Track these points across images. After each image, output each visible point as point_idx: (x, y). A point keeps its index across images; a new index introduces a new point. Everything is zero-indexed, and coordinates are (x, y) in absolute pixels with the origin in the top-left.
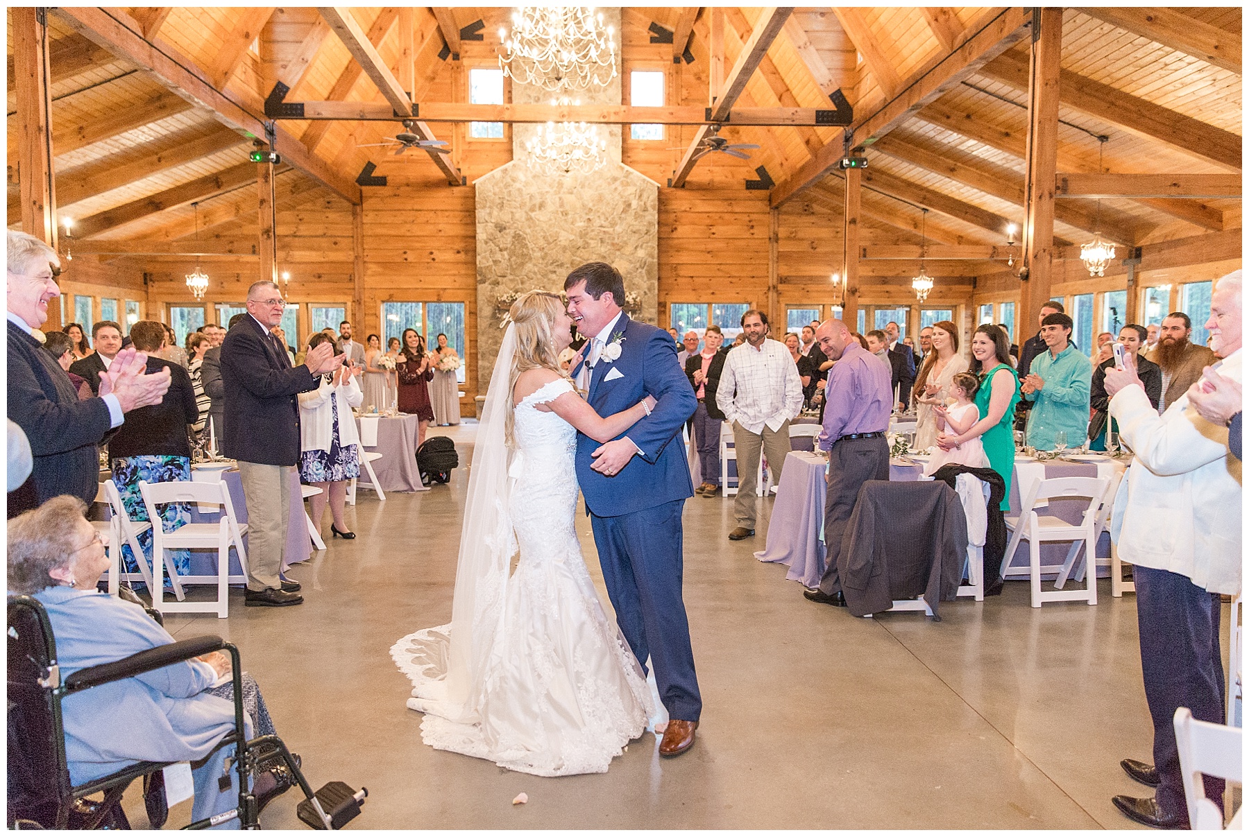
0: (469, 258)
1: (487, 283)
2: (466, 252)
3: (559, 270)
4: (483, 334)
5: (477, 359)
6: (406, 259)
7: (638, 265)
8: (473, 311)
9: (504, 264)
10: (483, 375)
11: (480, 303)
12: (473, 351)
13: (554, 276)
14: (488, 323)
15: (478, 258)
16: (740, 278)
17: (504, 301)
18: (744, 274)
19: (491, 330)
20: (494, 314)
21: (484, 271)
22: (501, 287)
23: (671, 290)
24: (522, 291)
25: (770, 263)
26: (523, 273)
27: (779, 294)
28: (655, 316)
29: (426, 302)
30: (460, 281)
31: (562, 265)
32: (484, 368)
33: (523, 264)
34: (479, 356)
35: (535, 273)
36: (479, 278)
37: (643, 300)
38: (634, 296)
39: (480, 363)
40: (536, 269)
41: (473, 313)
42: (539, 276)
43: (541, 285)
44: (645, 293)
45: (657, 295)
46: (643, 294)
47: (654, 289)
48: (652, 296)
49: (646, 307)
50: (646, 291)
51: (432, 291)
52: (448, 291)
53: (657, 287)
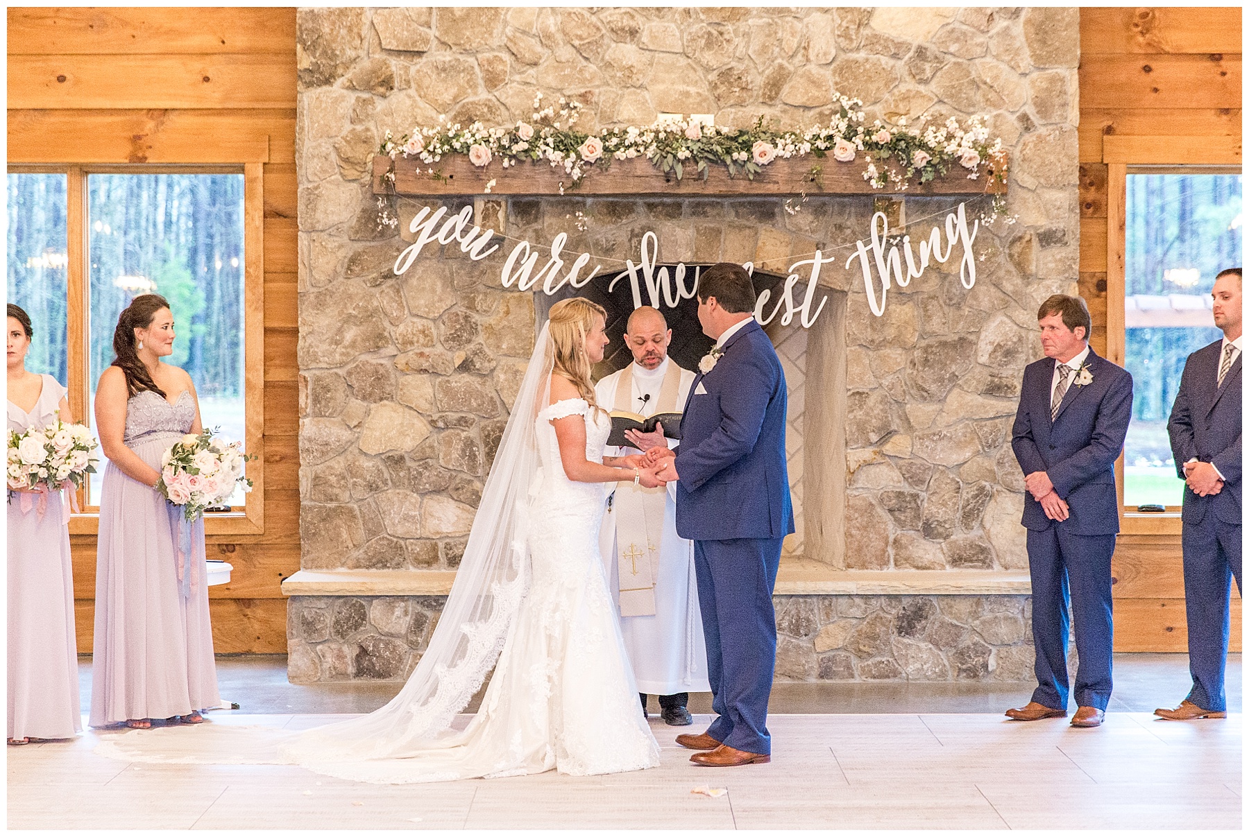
1: (339, 82)
4: (320, 304)
5: (295, 409)
8: (279, 204)
10: (318, 481)
11: (309, 168)
12: (279, 375)
13: (626, 52)
14: (345, 253)
17: (415, 158)
19: (356, 286)
20: (369, 218)
21: (326, 29)
22: (398, 99)
23: (1129, 113)
24: (489, 114)
26: (495, 42)
28: (1069, 221)
32: (325, 449)
36: (305, 61)
37: (1017, 154)
38: (982, 134)
39: (308, 427)
41: (281, 215)
42: (566, 53)
43: (575, 89)
44: (1026, 124)
45: (1077, 132)
46: (1018, 125)
47: (1064, 105)
48: (1052, 136)
49: (1029, 181)
50: (1028, 112)
51: (109, 119)
52: (175, 121)
53: (1077, 99)
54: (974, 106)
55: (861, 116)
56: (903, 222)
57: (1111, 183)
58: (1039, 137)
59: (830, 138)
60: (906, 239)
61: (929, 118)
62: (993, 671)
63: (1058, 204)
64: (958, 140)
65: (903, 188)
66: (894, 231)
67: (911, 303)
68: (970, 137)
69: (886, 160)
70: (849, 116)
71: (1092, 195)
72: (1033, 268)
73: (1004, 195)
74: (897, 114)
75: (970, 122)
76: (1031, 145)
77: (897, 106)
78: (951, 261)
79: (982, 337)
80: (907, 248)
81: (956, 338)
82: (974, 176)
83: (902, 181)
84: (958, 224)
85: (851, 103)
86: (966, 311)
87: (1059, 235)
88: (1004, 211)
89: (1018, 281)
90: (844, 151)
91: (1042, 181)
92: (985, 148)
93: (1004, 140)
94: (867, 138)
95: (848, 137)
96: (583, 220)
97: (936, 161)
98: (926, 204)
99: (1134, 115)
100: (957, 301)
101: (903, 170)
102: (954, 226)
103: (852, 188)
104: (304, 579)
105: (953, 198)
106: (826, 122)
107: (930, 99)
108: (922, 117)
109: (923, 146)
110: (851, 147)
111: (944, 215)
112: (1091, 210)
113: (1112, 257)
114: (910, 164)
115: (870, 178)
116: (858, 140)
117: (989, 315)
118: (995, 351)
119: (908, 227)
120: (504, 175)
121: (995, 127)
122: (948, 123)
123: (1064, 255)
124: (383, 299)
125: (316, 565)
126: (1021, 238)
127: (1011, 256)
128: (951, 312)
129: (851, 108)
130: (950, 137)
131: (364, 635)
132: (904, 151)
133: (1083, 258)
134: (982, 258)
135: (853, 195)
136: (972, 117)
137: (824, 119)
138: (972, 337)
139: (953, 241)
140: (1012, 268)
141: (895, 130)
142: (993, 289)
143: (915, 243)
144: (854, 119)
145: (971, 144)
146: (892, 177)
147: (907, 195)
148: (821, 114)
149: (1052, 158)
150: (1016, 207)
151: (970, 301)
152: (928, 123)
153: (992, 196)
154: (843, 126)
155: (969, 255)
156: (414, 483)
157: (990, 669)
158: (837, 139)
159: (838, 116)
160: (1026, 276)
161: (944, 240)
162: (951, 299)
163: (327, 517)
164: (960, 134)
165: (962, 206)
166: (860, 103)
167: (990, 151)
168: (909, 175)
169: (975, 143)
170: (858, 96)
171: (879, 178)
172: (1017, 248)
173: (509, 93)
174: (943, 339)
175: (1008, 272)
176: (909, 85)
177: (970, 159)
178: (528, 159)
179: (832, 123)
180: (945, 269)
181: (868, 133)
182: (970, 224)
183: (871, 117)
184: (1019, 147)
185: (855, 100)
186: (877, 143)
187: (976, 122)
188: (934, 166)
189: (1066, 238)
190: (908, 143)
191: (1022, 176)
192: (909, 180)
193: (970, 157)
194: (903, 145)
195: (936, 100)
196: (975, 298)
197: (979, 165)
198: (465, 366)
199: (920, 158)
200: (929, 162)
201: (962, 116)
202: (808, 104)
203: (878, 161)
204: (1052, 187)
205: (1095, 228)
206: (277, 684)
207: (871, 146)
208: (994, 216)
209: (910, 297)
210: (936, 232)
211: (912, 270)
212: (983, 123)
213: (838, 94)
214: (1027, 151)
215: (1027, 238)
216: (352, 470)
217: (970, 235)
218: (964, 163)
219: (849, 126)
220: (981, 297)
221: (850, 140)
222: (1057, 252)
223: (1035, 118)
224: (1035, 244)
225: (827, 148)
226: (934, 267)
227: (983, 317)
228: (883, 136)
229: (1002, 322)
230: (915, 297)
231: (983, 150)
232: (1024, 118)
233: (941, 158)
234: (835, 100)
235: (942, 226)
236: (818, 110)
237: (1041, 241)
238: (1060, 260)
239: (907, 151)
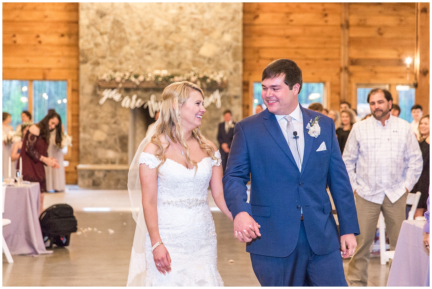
0: (72, 41)
1: (88, 63)
2: (70, 35)
3: (154, 52)
4: (85, 109)
6: (15, 42)
7: (224, 48)
8: (75, 88)
9: (104, 47)
10: (84, 146)
11: (82, 81)
12: (75, 124)
13: (148, 58)
14: (89, 99)
15: (81, 41)
16: (315, 60)
17: (105, 80)
18: (317, 57)
19: (92, 106)
20: (95, 91)
21: (86, 52)
22: (101, 67)
23: (254, 71)
24: (120, 70)
25: (342, 47)
26: (121, 55)
27: (350, 74)
29: (32, 81)
30: (64, 62)
31: (156, 48)
32: (85, 140)
33: (121, 47)
34: (81, 129)
35: (132, 55)
36: (81, 59)
37: (230, 80)
38: (222, 76)
39: (82, 135)
40: (133, 51)
41: (76, 91)
42: (136, 58)
44: (231, 74)
46: (229, 74)
47: (239, 69)
48: (237, 76)
49: (232, 86)
52: (53, 71)
53: (242, 68)
57: (250, 85)
58: (234, 76)
63: (237, 90)
71: (246, 88)
73: (227, 88)
81: (217, 118)
82: (220, 85)
84: (217, 93)
86: (219, 112)
87: (238, 96)
88: (227, 91)
89: (229, 106)
91: (234, 85)
93: (226, 77)
96: (139, 93)
98: (210, 90)
104: (80, 166)
105: (215, 88)
109: (209, 78)
111: (214, 92)
112: (245, 91)
120: (123, 84)
121: (224, 74)
122: (215, 73)
123: (239, 101)
124: (98, 109)
125: (83, 163)
127: (227, 101)
128: (215, 112)
131: (94, 178)
133: (243, 101)
140: (227, 103)
141: (204, 75)
142: (224, 108)
144: (196, 71)
145: (219, 78)
146: (203, 84)
150: (229, 90)
152: (210, 73)
153: (224, 88)
155: (219, 101)
156: (104, 147)
163: (86, 154)
164: (217, 75)
165: (217, 90)
173: (124, 66)
174: (214, 118)
176: (207, 65)
178: (128, 81)
181: (198, 75)
182: (220, 94)
184: (230, 78)
186: (200, 78)
188: (211, 82)
191: (231, 84)
193: (219, 81)
194: (205, 78)
197: (221, 83)
198: (115, 123)
199: (208, 81)
204: (236, 86)
208: (225, 92)
212: (222, 73)
216: (91, 144)
218: (217, 82)
221: (195, 76)
222: (237, 100)
223: (233, 72)
225: (190, 78)
228: (201, 76)
231: (222, 79)
232: (231, 72)
233: (213, 81)
235: (213, 94)
237: (234, 98)
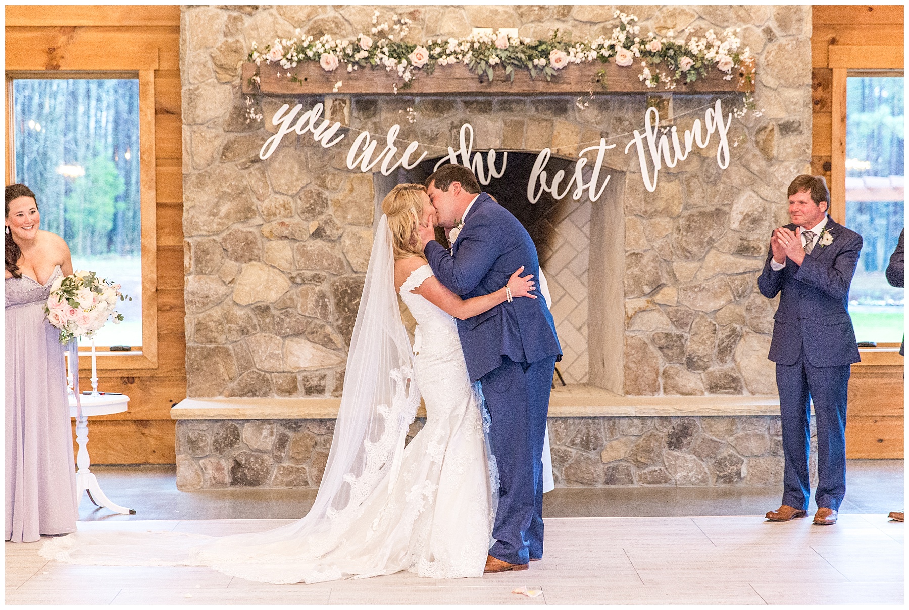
4: (200, 184)
5: (181, 267)
8: (167, 103)
10: (200, 327)
11: (191, 73)
12: (169, 241)
14: (220, 143)
17: (276, 64)
19: (229, 169)
20: (240, 113)
22: (262, 16)
23: (850, 27)
28: (803, 114)
32: (205, 301)
34: (188, 261)
37: (762, 60)
38: (735, 43)
39: (192, 283)
41: (168, 112)
43: (405, 8)
44: (770, 36)
45: (810, 43)
46: (762, 36)
47: (800, 20)
48: (790, 46)
49: (771, 82)
50: (771, 26)
51: (29, 35)
52: (81, 35)
53: (810, 15)
54: (727, 21)
55: (636, 29)
56: (671, 115)
57: (835, 84)
58: (780, 46)
59: (612, 47)
60: (674, 129)
61: (692, 31)
62: (744, 477)
63: (795, 100)
64: (715, 48)
65: (672, 88)
66: (664, 123)
67: (677, 181)
68: (725, 46)
69: (658, 65)
70: (627, 29)
71: (820, 93)
72: (775, 152)
73: (752, 93)
74: (665, 28)
75: (725, 34)
76: (773, 53)
77: (665, 22)
78: (708, 148)
79: (734, 208)
80: (675, 136)
81: (713, 209)
82: (728, 78)
83: (671, 81)
84: (715, 115)
85: (629, 19)
86: (721, 187)
87: (796, 125)
88: (753, 106)
89: (763, 163)
90: (624, 58)
91: (782, 81)
92: (737, 55)
93: (751, 48)
94: (643, 47)
95: (627, 47)
96: (413, 115)
97: (699, 65)
98: (688, 101)
99: (853, 29)
100: (714, 179)
101: (672, 73)
102: (713, 118)
103: (629, 88)
104: (189, 407)
105: (711, 96)
106: (609, 35)
107: (692, 16)
108: (686, 30)
109: (688, 53)
110: (629, 54)
111: (704, 110)
112: (819, 106)
113: (836, 144)
114: (677, 67)
115: (645, 80)
116: (635, 49)
117: (740, 190)
118: (744, 219)
119: (675, 119)
120: (349, 77)
121: (745, 38)
122: (707, 34)
123: (799, 142)
124: (252, 179)
125: (198, 394)
126: (764, 128)
127: (757, 143)
128: (709, 189)
129: (628, 23)
130: (709, 46)
131: (238, 452)
132: (672, 58)
133: (814, 145)
134: (736, 144)
135: (630, 94)
136: (727, 29)
137: (607, 32)
138: (726, 209)
139: (711, 130)
140: (757, 152)
141: (664, 41)
142: (742, 170)
143: (681, 132)
144: (631, 32)
145: (726, 52)
146: (663, 78)
147: (675, 93)
148: (604, 28)
149: (790, 63)
150: (761, 103)
151: (724, 179)
152: (691, 35)
153: (743, 94)
154: (622, 37)
155: (724, 142)
156: (278, 328)
157: (742, 475)
158: (618, 48)
159: (618, 29)
160: (769, 159)
161: (704, 130)
162: (709, 178)
163: (208, 355)
164: (717, 43)
165: (718, 103)
166: (636, 19)
167: (741, 58)
168: (677, 76)
169: (729, 50)
170: (634, 13)
171: (653, 79)
172: (762, 136)
173: (352, 11)
174: (702, 210)
175: (755, 155)
177: (726, 64)
178: (368, 65)
179: (614, 36)
180: (704, 153)
181: (643, 43)
182: (725, 117)
183: (645, 30)
184: (764, 55)
185: (632, 17)
186: (650, 52)
187: (730, 34)
188: (696, 69)
189: (801, 128)
190: (675, 51)
191: (767, 78)
192: (677, 81)
193: (725, 63)
194: (671, 52)
195: (697, 16)
196: (728, 177)
197: (732, 69)
198: (318, 234)
199: (685, 63)
200: (692, 66)
201: (718, 30)
202: (594, 20)
203: (651, 65)
204: (790, 87)
205: (823, 120)
206: (167, 491)
207: (645, 53)
208: (745, 110)
209: (676, 176)
210: (697, 123)
211: (678, 155)
212: (735, 34)
213: (618, 12)
214: (770, 57)
215: (770, 128)
216: (227, 317)
217: (725, 126)
218: (720, 67)
219: (627, 38)
220: (733, 176)
221: (628, 48)
222: (794, 140)
223: (777, 31)
224: (777, 133)
225: (610, 56)
226: (696, 152)
227: (734, 192)
228: (655, 46)
229: (750, 196)
230: (680, 176)
231: (736, 57)
232: (768, 31)
233: (702, 62)
234: (615, 16)
235: (703, 118)
236: (602, 25)
237: (781, 130)
238: (796, 146)
239: (674, 57)
